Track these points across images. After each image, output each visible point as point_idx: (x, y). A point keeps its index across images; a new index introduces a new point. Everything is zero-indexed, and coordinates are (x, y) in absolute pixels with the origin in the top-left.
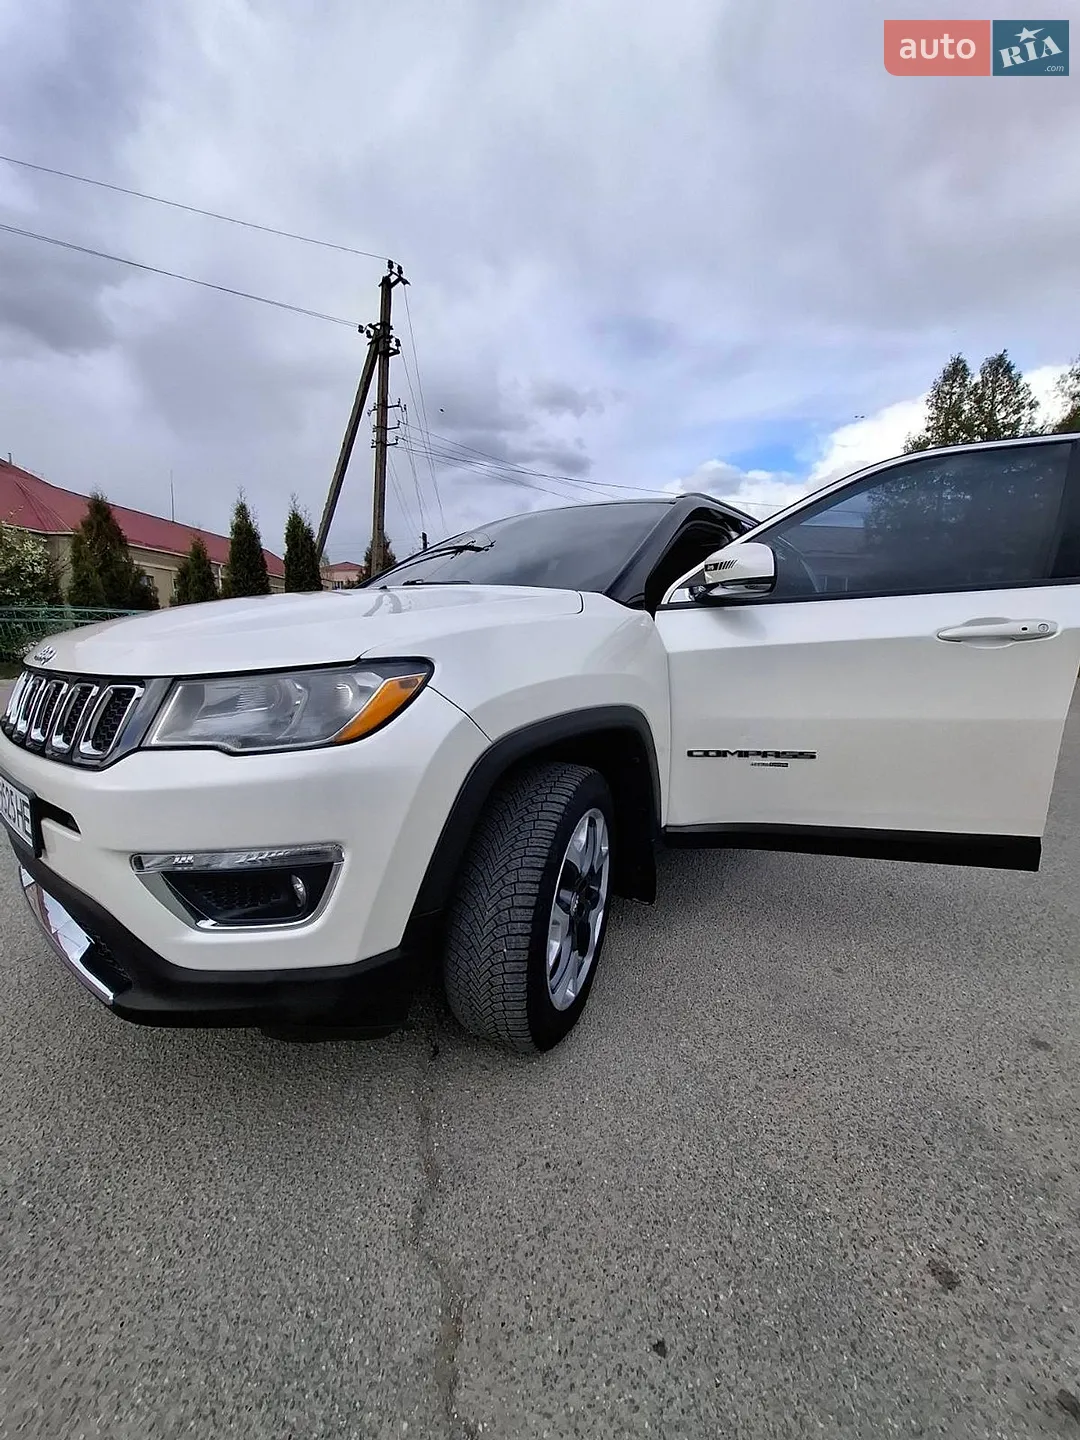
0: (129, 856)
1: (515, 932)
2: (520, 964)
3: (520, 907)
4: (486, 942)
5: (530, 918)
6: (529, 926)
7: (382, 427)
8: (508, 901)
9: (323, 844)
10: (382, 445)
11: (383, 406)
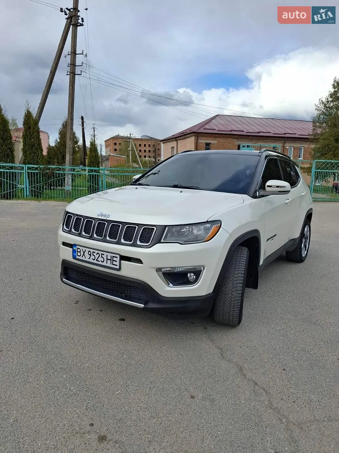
0: (155, 269)
1: (238, 289)
2: (239, 298)
3: (239, 283)
4: (230, 292)
5: (242, 286)
6: (241, 288)
7: (73, 65)
8: (236, 282)
9: (195, 266)
10: (73, 74)
11: (74, 53)
